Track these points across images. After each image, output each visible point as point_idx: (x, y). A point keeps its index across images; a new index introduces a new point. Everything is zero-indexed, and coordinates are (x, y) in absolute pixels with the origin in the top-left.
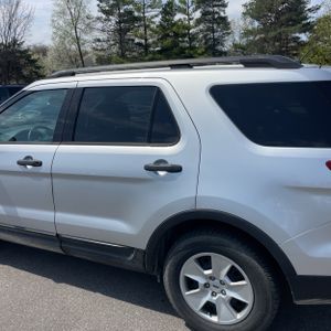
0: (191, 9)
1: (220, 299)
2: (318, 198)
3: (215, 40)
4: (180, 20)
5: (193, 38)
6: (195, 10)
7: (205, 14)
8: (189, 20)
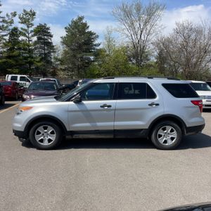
0: (30, 35)
1: (168, 138)
2: (190, 109)
3: (45, 54)
4: (23, 40)
5: (30, 51)
6: (33, 36)
7: (39, 39)
8: (29, 41)
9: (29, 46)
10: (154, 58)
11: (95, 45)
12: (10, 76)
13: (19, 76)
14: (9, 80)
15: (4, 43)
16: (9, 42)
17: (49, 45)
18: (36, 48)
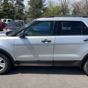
4: (10, 3)
5: (14, 8)
8: (13, 3)
9: (13, 5)
10: (71, 12)
11: (44, 5)
12: (3, 19)
13: (7, 20)
14: (3, 21)
15: (1, 4)
16: (4, 3)
17: (22, 5)
18: (16, 7)
